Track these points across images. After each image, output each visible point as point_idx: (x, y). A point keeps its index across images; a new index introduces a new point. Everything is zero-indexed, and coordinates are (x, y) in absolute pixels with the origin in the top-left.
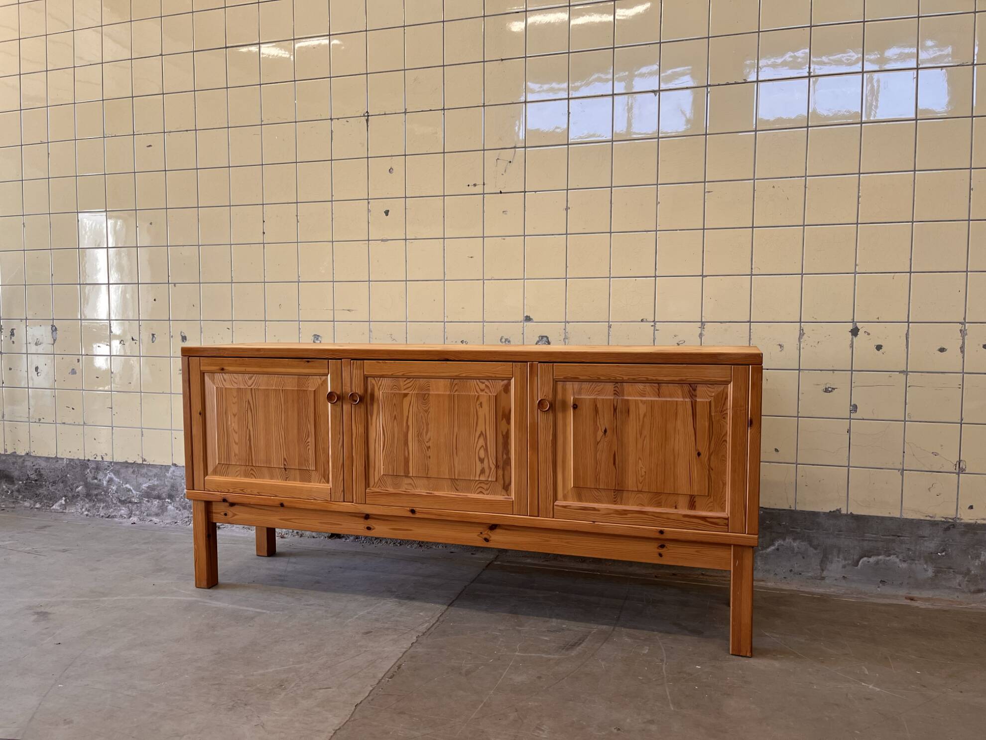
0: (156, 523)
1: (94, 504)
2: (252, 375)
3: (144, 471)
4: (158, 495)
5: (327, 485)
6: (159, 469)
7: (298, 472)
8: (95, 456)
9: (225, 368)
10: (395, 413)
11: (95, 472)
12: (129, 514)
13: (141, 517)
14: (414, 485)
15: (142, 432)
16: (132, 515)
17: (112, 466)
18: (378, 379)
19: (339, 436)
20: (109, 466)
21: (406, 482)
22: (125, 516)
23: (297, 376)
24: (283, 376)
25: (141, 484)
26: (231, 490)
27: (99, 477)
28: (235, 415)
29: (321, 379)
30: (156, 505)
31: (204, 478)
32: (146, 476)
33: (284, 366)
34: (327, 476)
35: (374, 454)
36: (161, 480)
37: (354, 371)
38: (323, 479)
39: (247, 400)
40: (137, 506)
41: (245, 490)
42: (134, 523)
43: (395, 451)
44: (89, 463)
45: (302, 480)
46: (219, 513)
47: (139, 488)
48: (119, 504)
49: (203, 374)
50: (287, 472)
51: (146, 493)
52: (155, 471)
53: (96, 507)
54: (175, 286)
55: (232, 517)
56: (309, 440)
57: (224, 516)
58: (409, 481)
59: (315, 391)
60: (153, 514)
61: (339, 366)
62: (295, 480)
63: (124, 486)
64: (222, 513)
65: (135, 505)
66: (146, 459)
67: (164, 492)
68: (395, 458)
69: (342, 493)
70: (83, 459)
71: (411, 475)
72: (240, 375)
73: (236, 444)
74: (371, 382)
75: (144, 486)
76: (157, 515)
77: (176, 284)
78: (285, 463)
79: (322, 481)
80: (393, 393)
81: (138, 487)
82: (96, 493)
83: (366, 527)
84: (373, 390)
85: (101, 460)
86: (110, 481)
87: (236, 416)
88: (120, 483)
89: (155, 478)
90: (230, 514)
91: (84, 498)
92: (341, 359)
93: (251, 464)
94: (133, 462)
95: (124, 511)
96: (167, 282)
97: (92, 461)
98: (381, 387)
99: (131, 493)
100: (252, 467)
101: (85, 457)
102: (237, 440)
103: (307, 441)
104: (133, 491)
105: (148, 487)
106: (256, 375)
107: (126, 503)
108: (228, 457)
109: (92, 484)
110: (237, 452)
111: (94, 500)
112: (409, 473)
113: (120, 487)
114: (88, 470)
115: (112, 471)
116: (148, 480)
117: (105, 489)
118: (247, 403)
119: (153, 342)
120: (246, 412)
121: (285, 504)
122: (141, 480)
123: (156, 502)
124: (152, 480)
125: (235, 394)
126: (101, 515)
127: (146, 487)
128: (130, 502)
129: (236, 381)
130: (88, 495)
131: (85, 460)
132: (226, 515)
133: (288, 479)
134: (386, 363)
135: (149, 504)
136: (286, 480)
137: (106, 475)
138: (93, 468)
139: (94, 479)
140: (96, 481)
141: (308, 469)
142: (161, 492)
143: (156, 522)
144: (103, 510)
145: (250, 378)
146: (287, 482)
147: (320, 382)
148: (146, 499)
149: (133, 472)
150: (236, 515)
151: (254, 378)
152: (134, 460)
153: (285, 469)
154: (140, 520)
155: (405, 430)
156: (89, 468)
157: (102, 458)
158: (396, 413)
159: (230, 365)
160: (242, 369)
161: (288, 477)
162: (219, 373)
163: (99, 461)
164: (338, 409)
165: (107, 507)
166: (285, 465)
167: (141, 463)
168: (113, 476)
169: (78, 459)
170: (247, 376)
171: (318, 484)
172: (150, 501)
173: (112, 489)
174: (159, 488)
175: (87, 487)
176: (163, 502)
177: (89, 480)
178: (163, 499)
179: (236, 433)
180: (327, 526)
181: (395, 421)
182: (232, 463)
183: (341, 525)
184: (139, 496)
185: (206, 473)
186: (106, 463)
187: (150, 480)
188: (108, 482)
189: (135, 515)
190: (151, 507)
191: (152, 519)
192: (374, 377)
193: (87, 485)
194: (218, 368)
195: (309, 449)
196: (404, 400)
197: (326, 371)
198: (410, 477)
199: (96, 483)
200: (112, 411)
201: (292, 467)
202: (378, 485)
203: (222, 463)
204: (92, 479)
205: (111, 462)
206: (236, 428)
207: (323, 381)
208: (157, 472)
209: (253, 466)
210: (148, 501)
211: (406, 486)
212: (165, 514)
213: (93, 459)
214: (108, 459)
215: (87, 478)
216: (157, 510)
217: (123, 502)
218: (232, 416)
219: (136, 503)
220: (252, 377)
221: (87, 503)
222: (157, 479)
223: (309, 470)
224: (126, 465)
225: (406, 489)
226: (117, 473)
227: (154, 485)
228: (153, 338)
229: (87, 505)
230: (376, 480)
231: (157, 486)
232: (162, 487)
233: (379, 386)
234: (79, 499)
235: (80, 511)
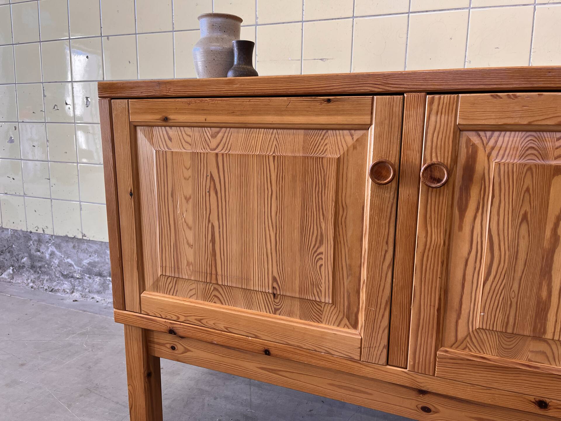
0: (97, 302)
1: (38, 275)
2: (218, 129)
3: (84, 246)
4: (99, 272)
5: (353, 331)
6: (99, 246)
7: (297, 303)
8: (37, 228)
9: (171, 117)
10: (526, 207)
11: (37, 244)
12: (71, 289)
13: (84, 294)
14: (550, 354)
15: (81, 206)
16: (75, 291)
17: (53, 239)
18: (489, 134)
19: (385, 248)
20: (50, 239)
21: (531, 348)
22: (68, 291)
23: (302, 131)
24: (275, 131)
25: (82, 260)
26: (182, 319)
27: (42, 250)
28: (187, 199)
29: (352, 135)
30: (98, 282)
31: (140, 294)
32: (86, 251)
33: (279, 112)
34: (354, 318)
35: (459, 287)
36: (102, 257)
37: (433, 118)
38: (345, 319)
39: (209, 174)
40: (79, 282)
41: (202, 321)
42: (76, 301)
43: (516, 286)
44: (31, 235)
45: (304, 316)
46: (163, 345)
47: (80, 264)
48: (62, 278)
49: (133, 128)
50: (275, 300)
51: (87, 269)
52: (95, 247)
53: (41, 279)
54: (108, 39)
55: (183, 353)
56: (322, 249)
57: (171, 350)
58: (542, 347)
59: (339, 159)
60: (95, 291)
61: (397, 109)
62: (290, 314)
63: (66, 261)
64: (169, 346)
65: (78, 280)
66: (86, 234)
67: (105, 270)
68: (514, 301)
69: (385, 351)
70: (26, 230)
71: (549, 336)
72: (196, 129)
73: (191, 246)
74: (468, 140)
75: (85, 262)
76: (99, 292)
77: (110, 37)
78: (275, 285)
79: (343, 323)
80: (525, 165)
81: (79, 262)
82: (40, 265)
83: (420, 406)
84: (472, 158)
85: (42, 232)
86: (52, 254)
87: (191, 201)
88: (61, 257)
89: (95, 254)
90: (180, 348)
91: (29, 269)
92: (401, 93)
93: (214, 281)
94: (73, 237)
95: (67, 285)
96: (100, 35)
97: (35, 233)
98: (494, 153)
99: (72, 268)
100: (216, 286)
101: (27, 229)
102: (191, 241)
103: (318, 252)
104: (75, 266)
105: (89, 264)
106: (224, 129)
107: (69, 278)
108: (177, 268)
109: (36, 256)
110: (191, 259)
111: (38, 272)
112: (545, 332)
113: (61, 261)
114: (31, 242)
115: (53, 244)
116: (88, 256)
117: (48, 262)
118: (209, 178)
119: (87, 107)
120: (208, 194)
121: (273, 351)
122: (82, 255)
123: (97, 279)
124: (92, 256)
125: (188, 163)
126: (45, 288)
127: (87, 263)
128: (72, 277)
129: (188, 139)
130: (33, 267)
131: (27, 231)
132: (173, 348)
133: (278, 312)
134: (516, 97)
135: (91, 281)
136: (275, 313)
137: (48, 248)
138: (35, 240)
139: (37, 252)
140: (39, 253)
141: (318, 299)
142: (102, 269)
143: (98, 300)
144: (47, 282)
145: (214, 136)
146: (277, 316)
147: (350, 141)
148: (88, 275)
149: (74, 247)
150: (189, 351)
151: (220, 135)
152: (74, 235)
153: (274, 295)
154: (82, 296)
155: (546, 244)
156: (31, 240)
157: (44, 231)
158: (528, 210)
159: (178, 111)
160: (201, 118)
161: (278, 309)
162: (161, 126)
163: (40, 234)
164: (389, 195)
165: (51, 280)
166: (274, 288)
167: (81, 238)
168: (54, 250)
169: (21, 231)
170: (209, 132)
171: (335, 328)
172: (92, 277)
173: (54, 262)
174: (99, 265)
175: (31, 259)
176: (104, 280)
177: (33, 251)
178: (104, 277)
179: (190, 228)
180: (343, 391)
181: (524, 226)
182: (184, 277)
183: (371, 394)
184: (81, 271)
185: (142, 288)
186: (47, 236)
187: (90, 256)
188: (51, 255)
189: (77, 290)
190: (93, 283)
191: (94, 296)
192: (478, 129)
193: (31, 257)
194: (158, 117)
195: (321, 265)
196: (554, 181)
197: (366, 119)
198: (546, 341)
199: (39, 256)
200: (50, 182)
201: (288, 294)
202: (463, 345)
203: (168, 274)
204: (36, 252)
205: (52, 236)
206: (190, 221)
207: (357, 140)
208: (96, 248)
209: (217, 284)
210: (90, 278)
211: (530, 355)
212: (107, 292)
213: (35, 231)
214: (48, 232)
215: (30, 250)
216: (99, 287)
217: (66, 276)
218: (184, 200)
219: (78, 278)
220: (218, 133)
221: (32, 274)
222: (98, 255)
223: (321, 302)
224: (66, 239)
225: (530, 360)
226: (58, 247)
227: (95, 262)
228: (87, 102)
229: (32, 277)
230: (461, 336)
231: (98, 263)
232: (102, 265)
233: (488, 150)
234: (25, 270)
235: (25, 282)
